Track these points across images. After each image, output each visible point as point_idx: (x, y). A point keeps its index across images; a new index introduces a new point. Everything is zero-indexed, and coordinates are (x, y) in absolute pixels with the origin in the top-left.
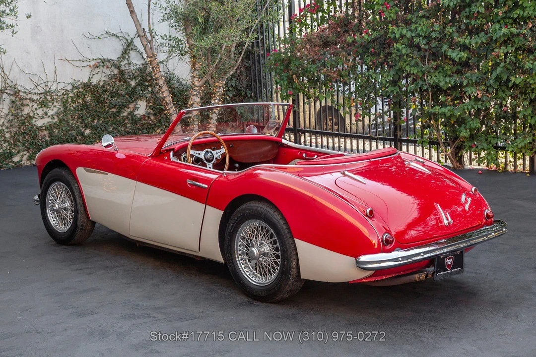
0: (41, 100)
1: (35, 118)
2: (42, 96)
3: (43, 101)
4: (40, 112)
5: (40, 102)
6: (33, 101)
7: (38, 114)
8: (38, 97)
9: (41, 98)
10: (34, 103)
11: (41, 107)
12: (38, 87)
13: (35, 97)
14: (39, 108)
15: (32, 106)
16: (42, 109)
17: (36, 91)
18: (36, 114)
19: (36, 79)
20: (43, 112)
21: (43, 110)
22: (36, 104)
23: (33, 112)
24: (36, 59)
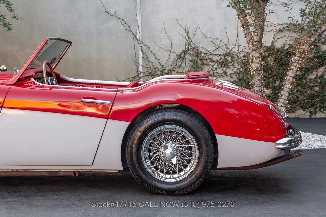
0: (221, 60)
1: (215, 76)
2: (222, 57)
3: (223, 62)
4: (220, 71)
5: (220, 63)
6: (214, 61)
7: (218, 73)
8: (219, 59)
9: (221, 59)
10: (214, 63)
11: (221, 67)
12: (219, 49)
13: (215, 58)
14: (219, 68)
15: (213, 66)
16: (222, 68)
17: (217, 52)
18: (216, 73)
19: (218, 42)
20: (222, 71)
21: (222, 70)
22: (216, 64)
23: (213, 71)
24: (219, 25)
